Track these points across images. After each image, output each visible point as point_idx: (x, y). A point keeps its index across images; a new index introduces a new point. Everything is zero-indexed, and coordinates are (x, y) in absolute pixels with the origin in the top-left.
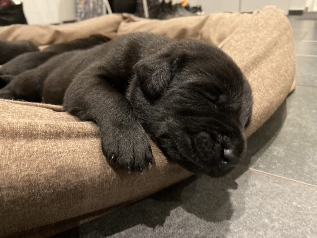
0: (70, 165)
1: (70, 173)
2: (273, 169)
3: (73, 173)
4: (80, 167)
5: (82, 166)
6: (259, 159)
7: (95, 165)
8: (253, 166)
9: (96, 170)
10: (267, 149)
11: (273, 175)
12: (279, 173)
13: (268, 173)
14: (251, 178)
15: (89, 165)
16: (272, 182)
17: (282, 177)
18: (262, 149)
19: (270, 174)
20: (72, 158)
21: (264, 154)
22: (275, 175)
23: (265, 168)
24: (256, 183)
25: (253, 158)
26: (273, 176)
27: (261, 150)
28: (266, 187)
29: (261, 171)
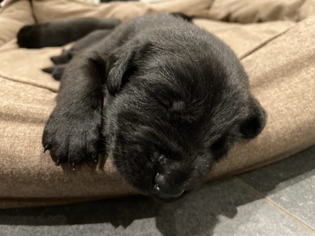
0: (7, 151)
1: (5, 158)
2: (298, 207)
3: (7, 158)
4: (16, 155)
5: (17, 154)
6: (288, 189)
7: (31, 155)
8: (272, 196)
9: (31, 160)
10: (308, 177)
11: (292, 214)
12: (303, 214)
13: (287, 211)
14: (260, 211)
15: (25, 154)
16: (284, 225)
17: (304, 221)
18: (302, 176)
19: (289, 212)
20: (11, 143)
21: (301, 182)
22: (295, 216)
23: (289, 202)
24: (262, 219)
25: (281, 184)
26: (291, 216)
27: (300, 176)
28: (271, 228)
29: (279, 205)
